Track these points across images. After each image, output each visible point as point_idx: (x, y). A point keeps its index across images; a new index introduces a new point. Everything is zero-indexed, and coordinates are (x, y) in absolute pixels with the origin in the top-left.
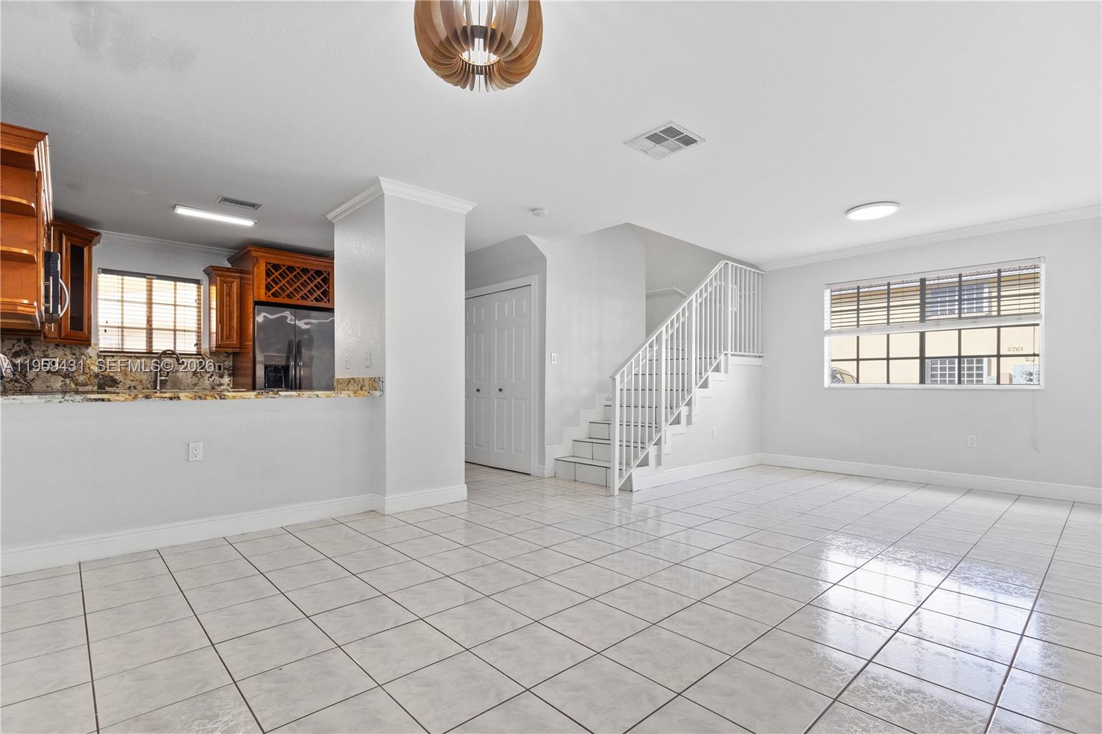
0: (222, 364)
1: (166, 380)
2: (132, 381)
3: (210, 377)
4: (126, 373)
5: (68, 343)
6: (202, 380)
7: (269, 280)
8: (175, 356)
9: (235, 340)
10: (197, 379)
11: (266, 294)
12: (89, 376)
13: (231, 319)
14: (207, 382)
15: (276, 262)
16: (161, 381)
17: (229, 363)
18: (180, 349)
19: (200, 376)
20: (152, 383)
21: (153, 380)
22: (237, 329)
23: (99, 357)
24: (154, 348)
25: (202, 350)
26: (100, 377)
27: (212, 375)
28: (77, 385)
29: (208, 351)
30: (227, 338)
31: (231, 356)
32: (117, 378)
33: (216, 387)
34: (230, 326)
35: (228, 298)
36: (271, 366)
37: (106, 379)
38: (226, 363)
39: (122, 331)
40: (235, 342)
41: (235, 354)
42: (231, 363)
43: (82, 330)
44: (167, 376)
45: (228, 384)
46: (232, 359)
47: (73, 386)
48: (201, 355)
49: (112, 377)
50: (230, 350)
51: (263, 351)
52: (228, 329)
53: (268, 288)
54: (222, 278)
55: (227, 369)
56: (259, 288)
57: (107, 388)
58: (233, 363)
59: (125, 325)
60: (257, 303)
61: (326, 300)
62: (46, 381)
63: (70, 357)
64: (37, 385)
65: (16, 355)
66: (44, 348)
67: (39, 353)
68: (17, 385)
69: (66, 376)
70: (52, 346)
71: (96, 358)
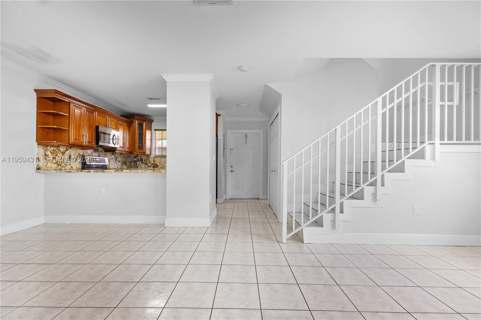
2: (162, 166)
4: (160, 163)
12: (151, 164)
23: (153, 158)
32: (158, 164)
37: (155, 165)
39: (162, 149)
43: (142, 150)
47: (147, 167)
57: (155, 168)
59: (163, 147)
62: (141, 165)
63: (146, 158)
64: (139, 166)
65: (135, 158)
66: (141, 155)
67: (139, 157)
68: (135, 167)
69: (145, 164)
70: (142, 155)
71: (152, 158)
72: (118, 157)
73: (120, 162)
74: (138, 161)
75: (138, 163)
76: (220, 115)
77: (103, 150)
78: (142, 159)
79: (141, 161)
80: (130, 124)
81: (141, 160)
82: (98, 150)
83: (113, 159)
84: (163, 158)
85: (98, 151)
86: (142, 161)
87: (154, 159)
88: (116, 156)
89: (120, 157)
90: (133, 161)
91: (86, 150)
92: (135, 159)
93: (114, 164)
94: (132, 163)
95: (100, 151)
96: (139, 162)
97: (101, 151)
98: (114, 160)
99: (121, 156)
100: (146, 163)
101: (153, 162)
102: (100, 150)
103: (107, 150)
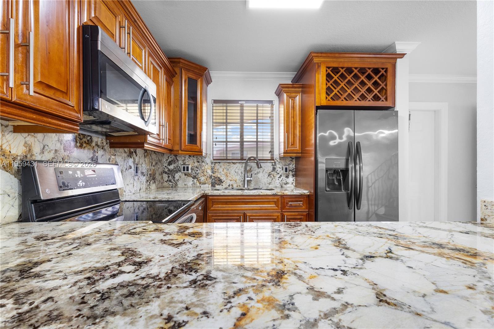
0: (288, 167)
1: (250, 180)
2: (231, 181)
3: (280, 177)
4: (227, 175)
5: (195, 154)
6: (274, 180)
7: (329, 84)
8: (256, 161)
9: (298, 146)
10: (271, 179)
11: (327, 98)
12: (206, 177)
13: (294, 128)
14: (278, 181)
15: (335, 65)
16: (248, 181)
17: (292, 166)
18: (260, 156)
19: (272, 177)
20: (242, 182)
21: (243, 180)
22: (299, 137)
23: (212, 163)
24: (245, 155)
25: (274, 156)
26: (213, 178)
27: (281, 176)
28: (200, 183)
29: (278, 157)
30: (292, 145)
31: (294, 160)
32: (222, 178)
33: (284, 186)
34: (294, 134)
35: (292, 111)
36: (330, 169)
37: (216, 179)
38: (291, 166)
39: (226, 144)
40: (298, 148)
41: (297, 158)
42: (294, 166)
43: (196, 144)
44: (251, 177)
45: (292, 183)
46: (294, 162)
47: (198, 184)
48: (273, 160)
49: (219, 178)
50: (294, 155)
51: (324, 155)
52: (292, 137)
53: (329, 91)
54: (288, 94)
55: (292, 171)
56: (320, 94)
57: (216, 186)
58: (295, 166)
59: (228, 140)
60: (318, 108)
61: (383, 99)
62: (184, 181)
63: (196, 164)
64: (180, 184)
65: (170, 164)
66: (183, 158)
67: (181, 162)
68: (170, 183)
69: (194, 177)
70: (187, 157)
71: (210, 164)
72: (141, 163)
73: (144, 176)
74: (177, 170)
75: (176, 175)
76: (404, 54)
77: (104, 141)
78: (186, 166)
79: (184, 170)
80: (171, 75)
81: (184, 168)
82: (92, 141)
83: (131, 168)
84: (233, 163)
85: (89, 142)
86: (188, 170)
87: (213, 165)
88: (137, 159)
89: (144, 163)
90: (166, 170)
91: (40, 136)
92: (171, 167)
93: (132, 181)
94: (165, 176)
95: (97, 145)
96: (179, 174)
97: (99, 144)
98: (133, 170)
99: (146, 159)
100: (195, 175)
101: (211, 174)
102: (97, 142)
103: (117, 140)
